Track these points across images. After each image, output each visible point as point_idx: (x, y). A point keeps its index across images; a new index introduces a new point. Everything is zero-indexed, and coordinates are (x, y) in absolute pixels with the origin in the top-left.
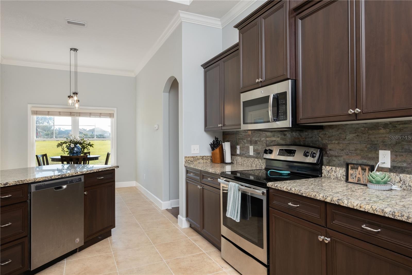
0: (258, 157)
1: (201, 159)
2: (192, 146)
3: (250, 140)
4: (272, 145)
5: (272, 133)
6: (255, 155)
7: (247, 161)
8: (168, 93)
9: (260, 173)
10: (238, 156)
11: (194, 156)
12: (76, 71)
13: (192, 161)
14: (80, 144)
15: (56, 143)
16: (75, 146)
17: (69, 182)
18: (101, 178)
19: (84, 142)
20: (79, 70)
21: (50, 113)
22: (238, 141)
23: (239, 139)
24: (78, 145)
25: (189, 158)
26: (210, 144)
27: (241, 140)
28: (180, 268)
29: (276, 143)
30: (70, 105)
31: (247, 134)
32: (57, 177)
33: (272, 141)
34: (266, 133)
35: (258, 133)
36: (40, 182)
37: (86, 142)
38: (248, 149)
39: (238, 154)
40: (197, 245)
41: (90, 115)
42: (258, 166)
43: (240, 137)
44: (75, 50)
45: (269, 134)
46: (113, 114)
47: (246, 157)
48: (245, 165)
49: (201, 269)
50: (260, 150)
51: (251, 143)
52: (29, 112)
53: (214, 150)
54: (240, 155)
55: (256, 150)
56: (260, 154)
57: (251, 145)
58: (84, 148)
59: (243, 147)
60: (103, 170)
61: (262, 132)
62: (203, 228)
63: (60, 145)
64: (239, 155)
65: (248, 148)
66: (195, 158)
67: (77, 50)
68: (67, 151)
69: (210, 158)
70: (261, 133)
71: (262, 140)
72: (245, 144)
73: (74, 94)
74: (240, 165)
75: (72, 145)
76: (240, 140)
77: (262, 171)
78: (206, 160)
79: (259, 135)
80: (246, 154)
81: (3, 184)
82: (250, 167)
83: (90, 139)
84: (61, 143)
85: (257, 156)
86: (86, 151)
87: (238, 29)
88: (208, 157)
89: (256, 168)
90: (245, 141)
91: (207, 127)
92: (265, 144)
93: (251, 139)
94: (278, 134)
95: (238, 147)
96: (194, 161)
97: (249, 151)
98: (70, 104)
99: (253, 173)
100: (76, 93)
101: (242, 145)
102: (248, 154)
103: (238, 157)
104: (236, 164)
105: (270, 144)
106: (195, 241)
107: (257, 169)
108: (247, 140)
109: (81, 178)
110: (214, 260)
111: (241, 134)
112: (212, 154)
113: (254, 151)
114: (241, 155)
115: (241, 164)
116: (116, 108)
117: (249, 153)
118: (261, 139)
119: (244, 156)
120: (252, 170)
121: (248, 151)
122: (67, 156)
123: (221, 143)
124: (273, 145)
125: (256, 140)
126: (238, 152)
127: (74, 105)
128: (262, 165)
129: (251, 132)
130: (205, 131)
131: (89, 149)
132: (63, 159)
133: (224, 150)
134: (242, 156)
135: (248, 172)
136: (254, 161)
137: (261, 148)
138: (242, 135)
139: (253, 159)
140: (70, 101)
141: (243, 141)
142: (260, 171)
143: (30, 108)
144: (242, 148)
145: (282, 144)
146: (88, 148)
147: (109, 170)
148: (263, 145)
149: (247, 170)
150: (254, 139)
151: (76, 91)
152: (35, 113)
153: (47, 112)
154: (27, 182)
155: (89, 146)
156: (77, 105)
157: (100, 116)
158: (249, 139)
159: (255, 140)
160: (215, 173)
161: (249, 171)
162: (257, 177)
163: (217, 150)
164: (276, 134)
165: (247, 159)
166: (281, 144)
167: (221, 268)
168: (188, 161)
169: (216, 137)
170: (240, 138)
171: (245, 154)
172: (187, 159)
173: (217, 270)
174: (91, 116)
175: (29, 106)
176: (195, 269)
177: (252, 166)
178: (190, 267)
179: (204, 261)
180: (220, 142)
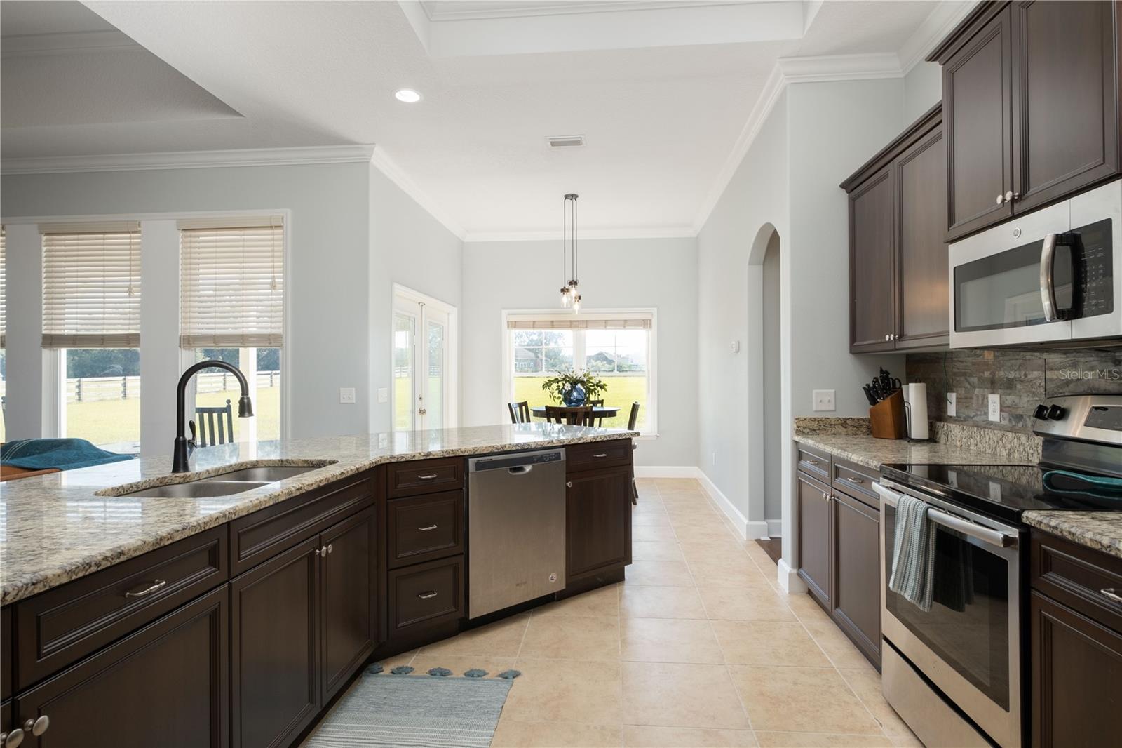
0: (1017, 428)
1: (840, 426)
2: (815, 391)
3: (991, 376)
4: (1066, 394)
5: (1067, 357)
6: (1006, 422)
7: (978, 439)
8: (762, 266)
9: (1023, 475)
10: (951, 423)
11: (820, 417)
12: (575, 239)
13: (814, 430)
14: (583, 383)
15: (541, 382)
16: (574, 388)
17: (535, 460)
18: (602, 455)
19: (591, 380)
20: (581, 236)
21: (537, 323)
22: (951, 380)
23: (955, 374)
24: (579, 386)
25: (806, 421)
26: (864, 388)
27: (962, 378)
28: (762, 694)
29: (1082, 389)
30: (565, 306)
31: (980, 359)
32: (514, 449)
33: (1068, 382)
34: (1045, 355)
35: (1017, 357)
36: (485, 455)
37: (592, 381)
38: (982, 403)
39: (951, 417)
40: (818, 645)
41: (606, 324)
42: (1016, 455)
43: (958, 369)
44: (573, 197)
45: (1054, 359)
46: (650, 320)
47: (977, 426)
48: (972, 447)
49: (818, 711)
50: (1023, 407)
51: (993, 385)
52: (504, 324)
53: (878, 402)
54: (959, 421)
55: (1009, 407)
56: (1025, 421)
57: (993, 393)
58: (589, 391)
59: (966, 398)
60: (606, 439)
61: (1029, 353)
62: (837, 605)
63: (547, 385)
64: (956, 420)
65: (983, 400)
66: (821, 423)
67: (577, 196)
68: (559, 398)
69: (867, 423)
70: (1027, 357)
71: (1029, 377)
72: (975, 388)
73: (570, 283)
74: (956, 446)
75: (568, 387)
76: (958, 378)
77: (1032, 472)
78: (855, 429)
79: (1019, 362)
80: (975, 418)
81: (422, 454)
82: (987, 455)
83: (601, 374)
84: (549, 380)
85: (1014, 426)
86: (592, 398)
87: (940, 64)
88: (861, 422)
89: (1009, 461)
90: (974, 380)
91: (855, 344)
92: (1042, 390)
93: (993, 374)
94: (1088, 359)
95: (952, 397)
96: (819, 429)
97: (988, 410)
98: (563, 305)
99: (999, 476)
100: (573, 283)
101: (963, 392)
102: (984, 417)
103: (952, 426)
104: (945, 444)
105: (1061, 391)
106: (816, 632)
107: (1011, 464)
108: (979, 378)
109: (560, 453)
110: (858, 698)
111: (961, 359)
112: (871, 412)
113: (1001, 411)
114: (962, 419)
115: (959, 444)
116: (655, 309)
117: (986, 413)
118: (1026, 375)
119: (971, 422)
120: (994, 465)
121: (984, 409)
122: (557, 408)
123: (898, 386)
124: (1069, 392)
125: (1012, 376)
126: (952, 410)
127: (571, 307)
128: (1031, 451)
129: (992, 355)
130: (850, 352)
131: (599, 395)
132: (550, 413)
133: (906, 404)
134: (964, 423)
135: (983, 471)
136: (1001, 439)
137: (1027, 403)
138: (965, 364)
139: (999, 433)
140: (565, 299)
141: (966, 379)
142: (1025, 470)
143: (505, 316)
144: (964, 401)
145: (1105, 390)
146: (596, 391)
147: (617, 440)
148: (1034, 392)
149: (980, 465)
150: (1002, 373)
151: (575, 279)
152: (514, 325)
153: (531, 323)
154: (461, 454)
155: (599, 389)
156: (576, 306)
157: (624, 327)
158: (987, 374)
159: (1008, 379)
160: (866, 466)
161: (988, 467)
162: (1014, 489)
163: (885, 404)
164: (1083, 360)
165: (980, 432)
166: (1101, 392)
167: (876, 727)
168: (805, 428)
169: (884, 370)
170: (957, 371)
171: (974, 416)
172: (801, 424)
173: (863, 727)
174: (608, 327)
175: (504, 312)
176: (802, 707)
177: (995, 454)
178: (789, 697)
179: (831, 693)
180: (894, 382)
